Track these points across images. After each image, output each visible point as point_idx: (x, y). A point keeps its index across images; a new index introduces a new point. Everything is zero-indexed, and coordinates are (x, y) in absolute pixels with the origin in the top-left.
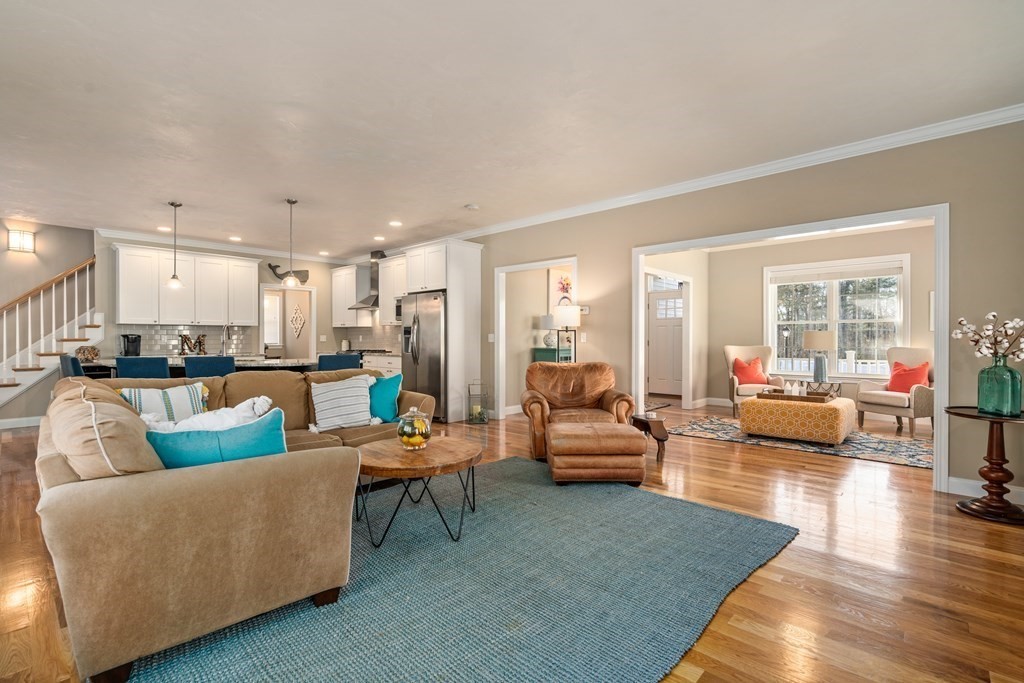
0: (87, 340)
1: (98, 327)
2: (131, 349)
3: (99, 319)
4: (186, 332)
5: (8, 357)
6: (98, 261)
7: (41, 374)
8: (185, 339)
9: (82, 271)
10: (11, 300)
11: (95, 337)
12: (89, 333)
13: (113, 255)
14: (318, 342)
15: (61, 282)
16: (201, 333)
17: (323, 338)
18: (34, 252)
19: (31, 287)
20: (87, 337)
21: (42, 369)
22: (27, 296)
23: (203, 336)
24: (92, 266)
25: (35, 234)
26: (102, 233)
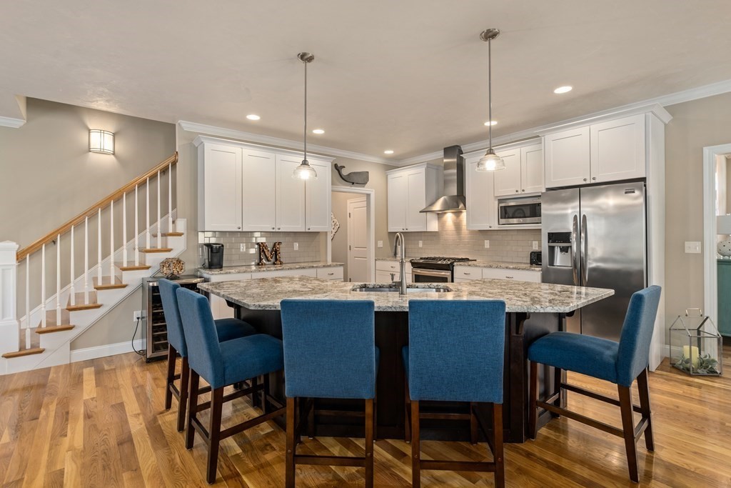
0: (170, 250)
1: (180, 235)
2: (215, 260)
3: (181, 226)
4: (263, 240)
5: (90, 268)
6: (180, 158)
7: (124, 292)
8: (261, 247)
9: (164, 171)
10: (93, 203)
11: (178, 247)
12: (172, 242)
13: (196, 153)
14: (377, 248)
15: (144, 182)
16: (276, 240)
17: (380, 244)
18: (114, 154)
19: (112, 190)
20: (169, 247)
21: (124, 286)
22: (110, 198)
23: (279, 243)
24: (174, 164)
25: (114, 135)
26: (185, 126)
